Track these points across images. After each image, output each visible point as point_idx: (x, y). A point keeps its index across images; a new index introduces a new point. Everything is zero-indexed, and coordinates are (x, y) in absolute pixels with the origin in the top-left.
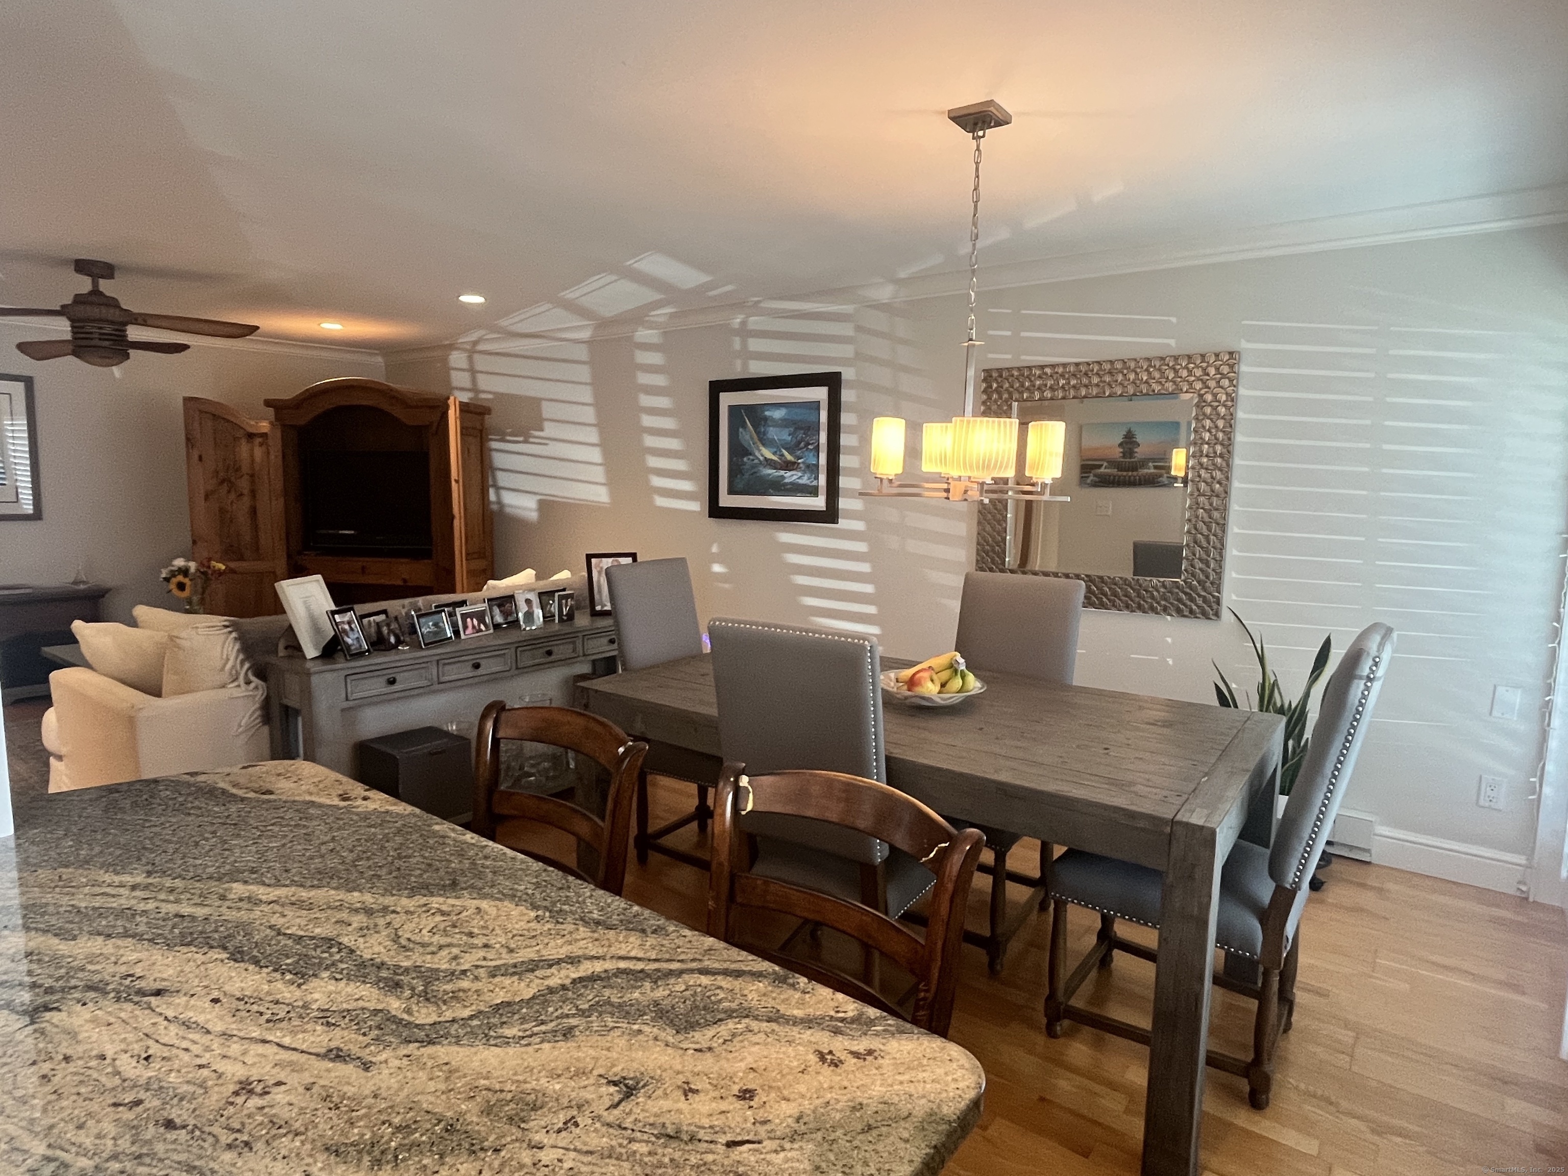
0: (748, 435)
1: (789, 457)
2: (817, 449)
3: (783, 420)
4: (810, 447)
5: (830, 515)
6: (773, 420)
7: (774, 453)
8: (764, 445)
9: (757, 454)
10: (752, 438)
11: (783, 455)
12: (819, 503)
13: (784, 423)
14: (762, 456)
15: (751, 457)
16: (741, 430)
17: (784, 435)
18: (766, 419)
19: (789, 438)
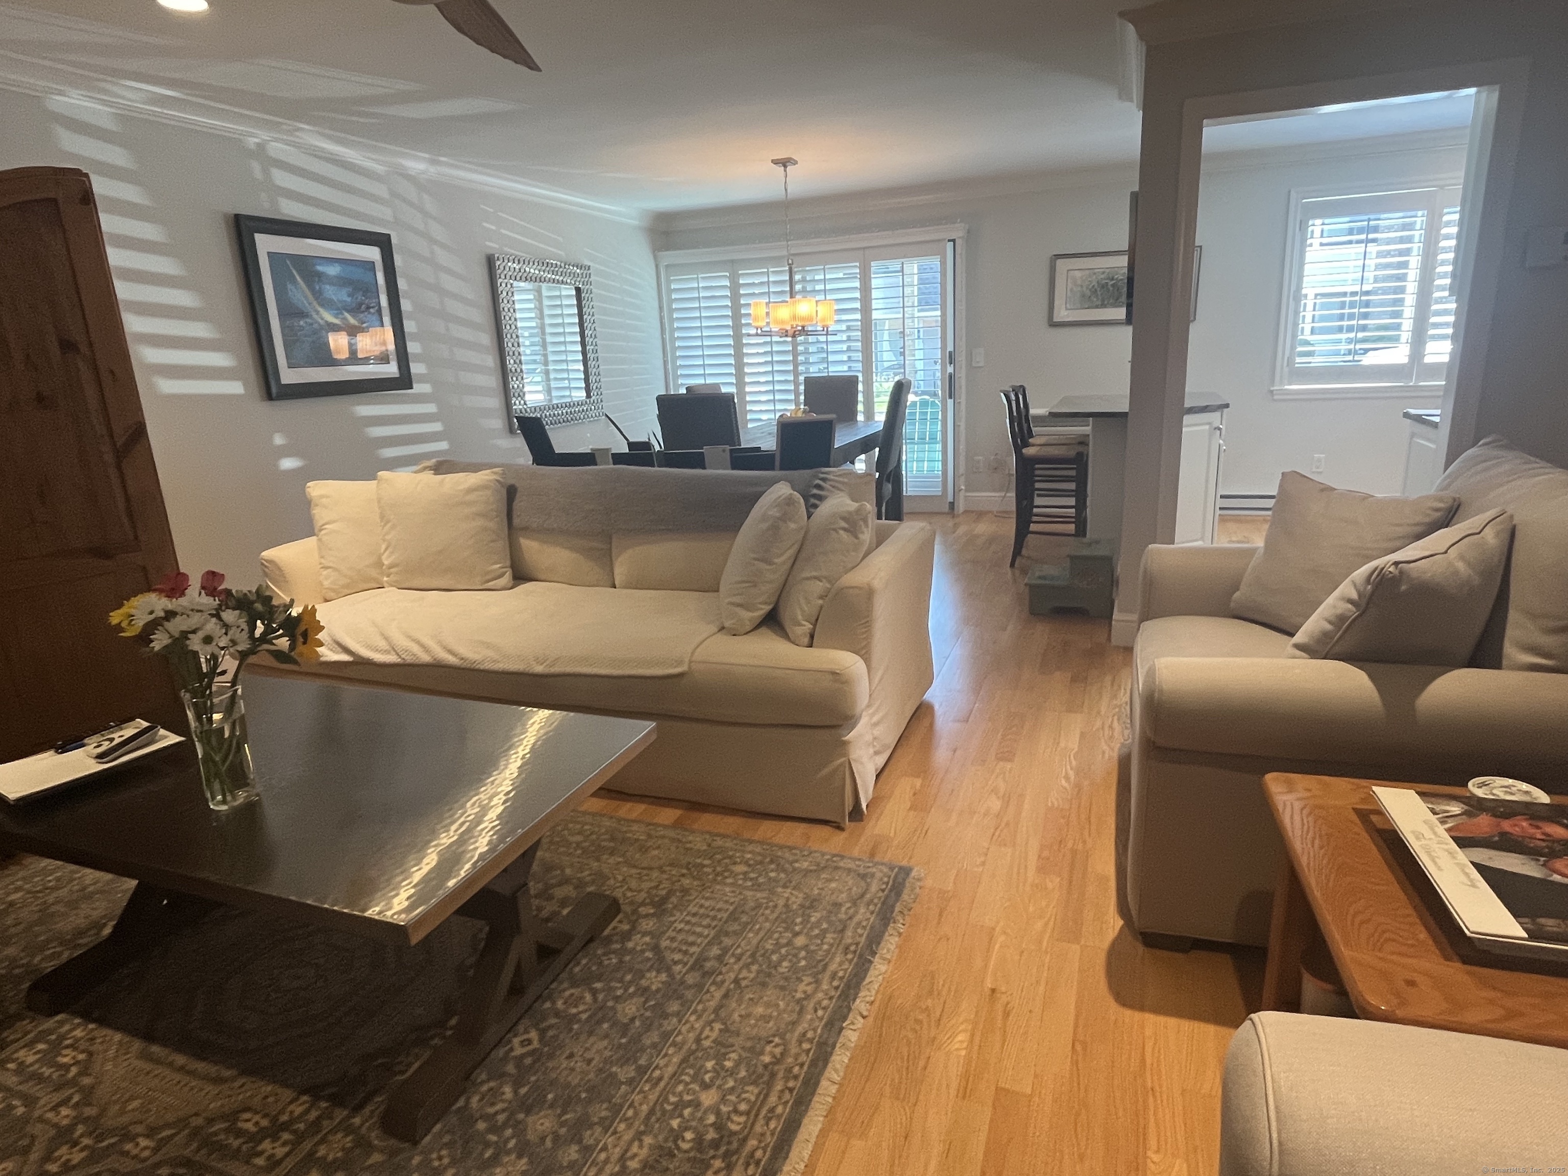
0: (300, 293)
1: (352, 321)
2: (380, 312)
3: (337, 277)
4: (372, 310)
5: (404, 381)
6: (327, 276)
7: (336, 316)
8: (322, 306)
9: (315, 316)
10: (306, 297)
11: (345, 319)
12: (391, 369)
13: (342, 282)
14: (322, 319)
15: (308, 320)
16: (289, 286)
17: (342, 295)
18: (320, 275)
19: (349, 299)
